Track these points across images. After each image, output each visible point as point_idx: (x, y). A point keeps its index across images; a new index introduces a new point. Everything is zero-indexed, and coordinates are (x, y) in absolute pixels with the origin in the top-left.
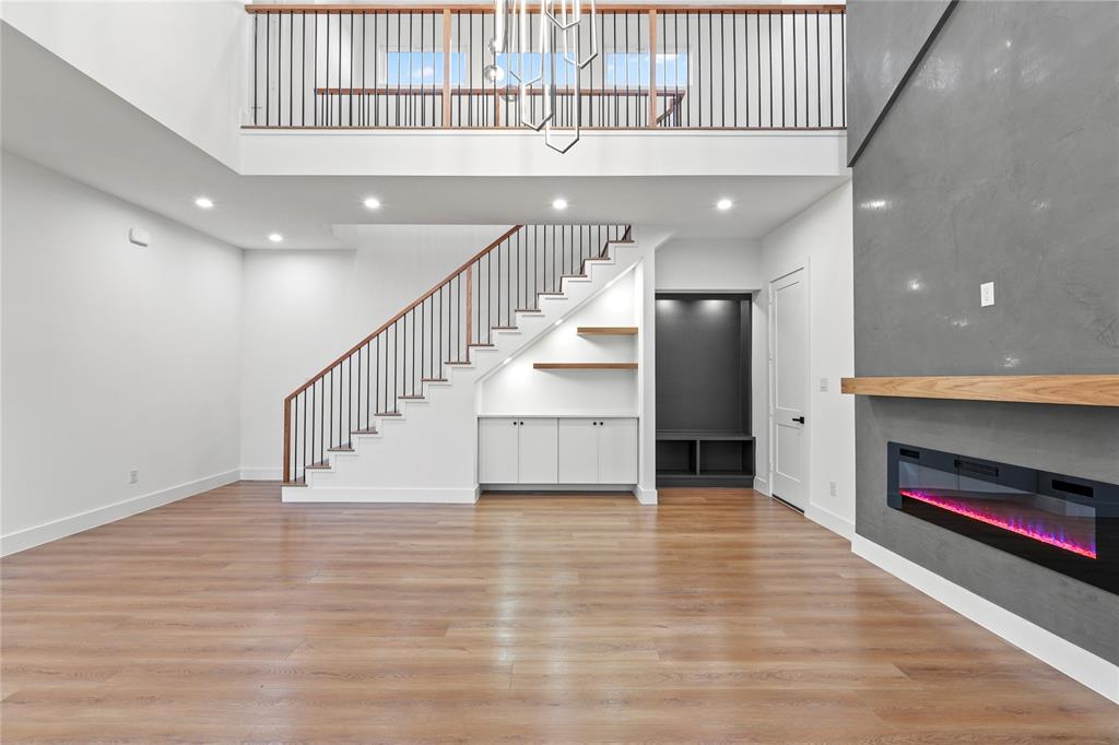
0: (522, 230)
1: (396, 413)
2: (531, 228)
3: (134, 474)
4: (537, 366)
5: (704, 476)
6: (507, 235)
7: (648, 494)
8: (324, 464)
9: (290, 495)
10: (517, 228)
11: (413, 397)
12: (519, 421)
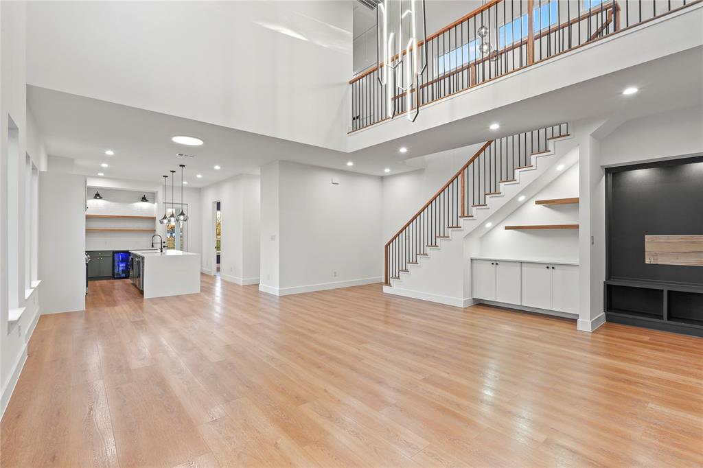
0: (493, 144)
1: (436, 246)
2: (498, 141)
3: (335, 273)
4: (507, 228)
5: (670, 322)
6: (483, 149)
7: (585, 324)
8: (406, 270)
9: (386, 289)
10: (489, 143)
11: (444, 237)
12: (495, 263)
